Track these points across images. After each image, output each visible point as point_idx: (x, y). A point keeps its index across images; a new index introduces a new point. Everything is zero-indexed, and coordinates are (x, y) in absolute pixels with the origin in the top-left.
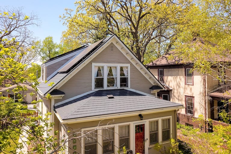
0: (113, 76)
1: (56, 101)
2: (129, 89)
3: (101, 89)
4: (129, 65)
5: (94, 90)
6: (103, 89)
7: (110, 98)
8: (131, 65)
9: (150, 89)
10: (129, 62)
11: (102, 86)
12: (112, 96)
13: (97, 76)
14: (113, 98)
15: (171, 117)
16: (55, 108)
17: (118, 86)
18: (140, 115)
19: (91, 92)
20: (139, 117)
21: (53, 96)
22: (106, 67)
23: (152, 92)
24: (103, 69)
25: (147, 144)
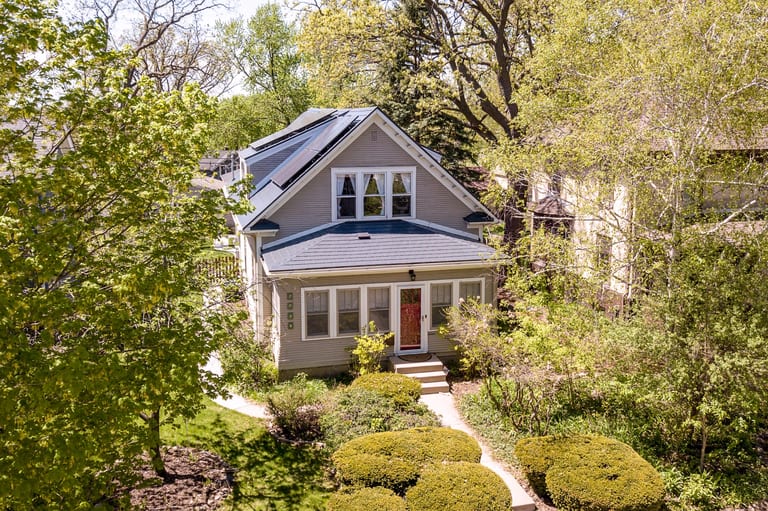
0: (378, 193)
1: (265, 240)
2: (412, 219)
3: (351, 220)
4: (413, 170)
5: (335, 220)
6: (354, 220)
7: (361, 238)
8: (420, 168)
9: (465, 219)
10: (414, 163)
11: (353, 213)
12: (366, 234)
13: (344, 193)
14: (368, 238)
15: (483, 279)
16: (263, 251)
17: (387, 212)
18: (411, 272)
19: (331, 225)
20: (408, 276)
21: (258, 231)
22: (359, 175)
23: (468, 227)
24: (355, 179)
25: (426, 325)
